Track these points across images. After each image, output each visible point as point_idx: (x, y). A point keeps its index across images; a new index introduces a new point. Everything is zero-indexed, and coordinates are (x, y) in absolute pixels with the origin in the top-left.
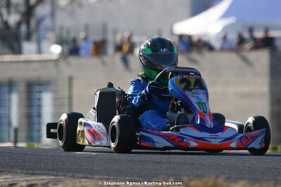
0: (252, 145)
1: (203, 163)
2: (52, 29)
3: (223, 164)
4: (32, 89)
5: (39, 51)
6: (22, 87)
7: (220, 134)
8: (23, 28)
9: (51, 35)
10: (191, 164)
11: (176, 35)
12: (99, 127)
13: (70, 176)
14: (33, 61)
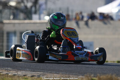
1: (107, 68)
2: (46, 9)
5: (40, 19)
8: (33, 9)
9: (45, 12)
11: (98, 13)
13: (50, 72)
14: (37, 23)
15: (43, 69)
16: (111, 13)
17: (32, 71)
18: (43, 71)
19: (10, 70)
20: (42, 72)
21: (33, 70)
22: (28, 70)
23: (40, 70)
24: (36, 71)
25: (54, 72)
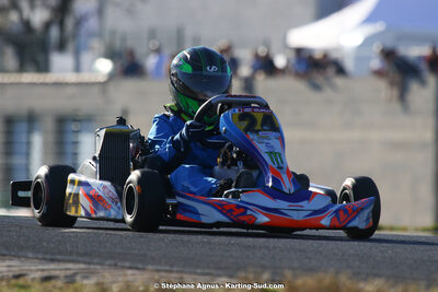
0: (354, 223)
2: (99, 35)
3: (352, 252)
4: (65, 127)
5: (77, 69)
6: (49, 124)
7: (304, 203)
8: (54, 32)
9: (97, 44)
10: (300, 251)
11: (291, 49)
12: (105, 187)
13: (110, 265)
14: (67, 84)
15: (85, 254)
16: (338, 49)
17: (45, 259)
18: (87, 259)
20: (85, 263)
21: (48, 257)
22: (30, 255)
23: (74, 257)
24: (59, 261)
25: (127, 264)
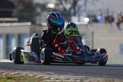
2: (85, 11)
13: (92, 76)
17: (74, 75)
19: (52, 74)
20: (85, 76)
22: (70, 74)
23: (82, 74)
24: (78, 75)
25: (97, 76)
